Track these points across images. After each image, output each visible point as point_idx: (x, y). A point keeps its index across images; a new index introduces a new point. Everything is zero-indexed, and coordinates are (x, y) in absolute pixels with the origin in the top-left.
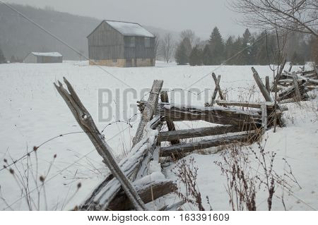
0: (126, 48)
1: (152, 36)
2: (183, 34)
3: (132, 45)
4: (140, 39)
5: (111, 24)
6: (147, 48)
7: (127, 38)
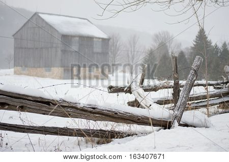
0: (64, 51)
1: (105, 36)
2: (157, 37)
3: (75, 48)
4: (86, 40)
5: (46, 18)
6: (98, 53)
7: (67, 38)
